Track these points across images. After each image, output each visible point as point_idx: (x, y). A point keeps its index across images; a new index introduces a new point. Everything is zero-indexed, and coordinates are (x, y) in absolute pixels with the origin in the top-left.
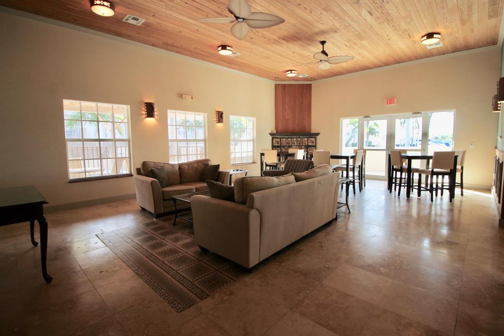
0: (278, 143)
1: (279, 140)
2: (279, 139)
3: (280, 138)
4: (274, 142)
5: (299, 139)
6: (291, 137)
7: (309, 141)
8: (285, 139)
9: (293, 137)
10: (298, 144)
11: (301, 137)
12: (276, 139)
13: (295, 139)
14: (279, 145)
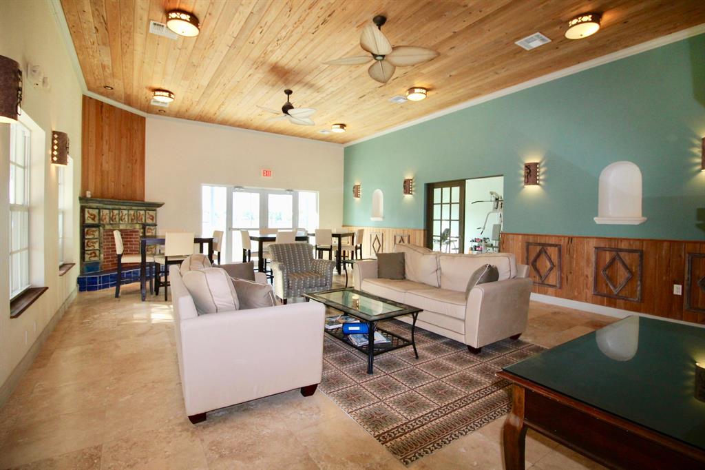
0: (93, 219)
1: (95, 212)
2: (97, 211)
3: (99, 209)
4: (87, 215)
5: (132, 212)
6: (117, 207)
7: (147, 216)
8: (107, 211)
9: (122, 207)
10: (130, 221)
11: (134, 208)
12: (91, 211)
13: (125, 212)
14: (97, 222)
